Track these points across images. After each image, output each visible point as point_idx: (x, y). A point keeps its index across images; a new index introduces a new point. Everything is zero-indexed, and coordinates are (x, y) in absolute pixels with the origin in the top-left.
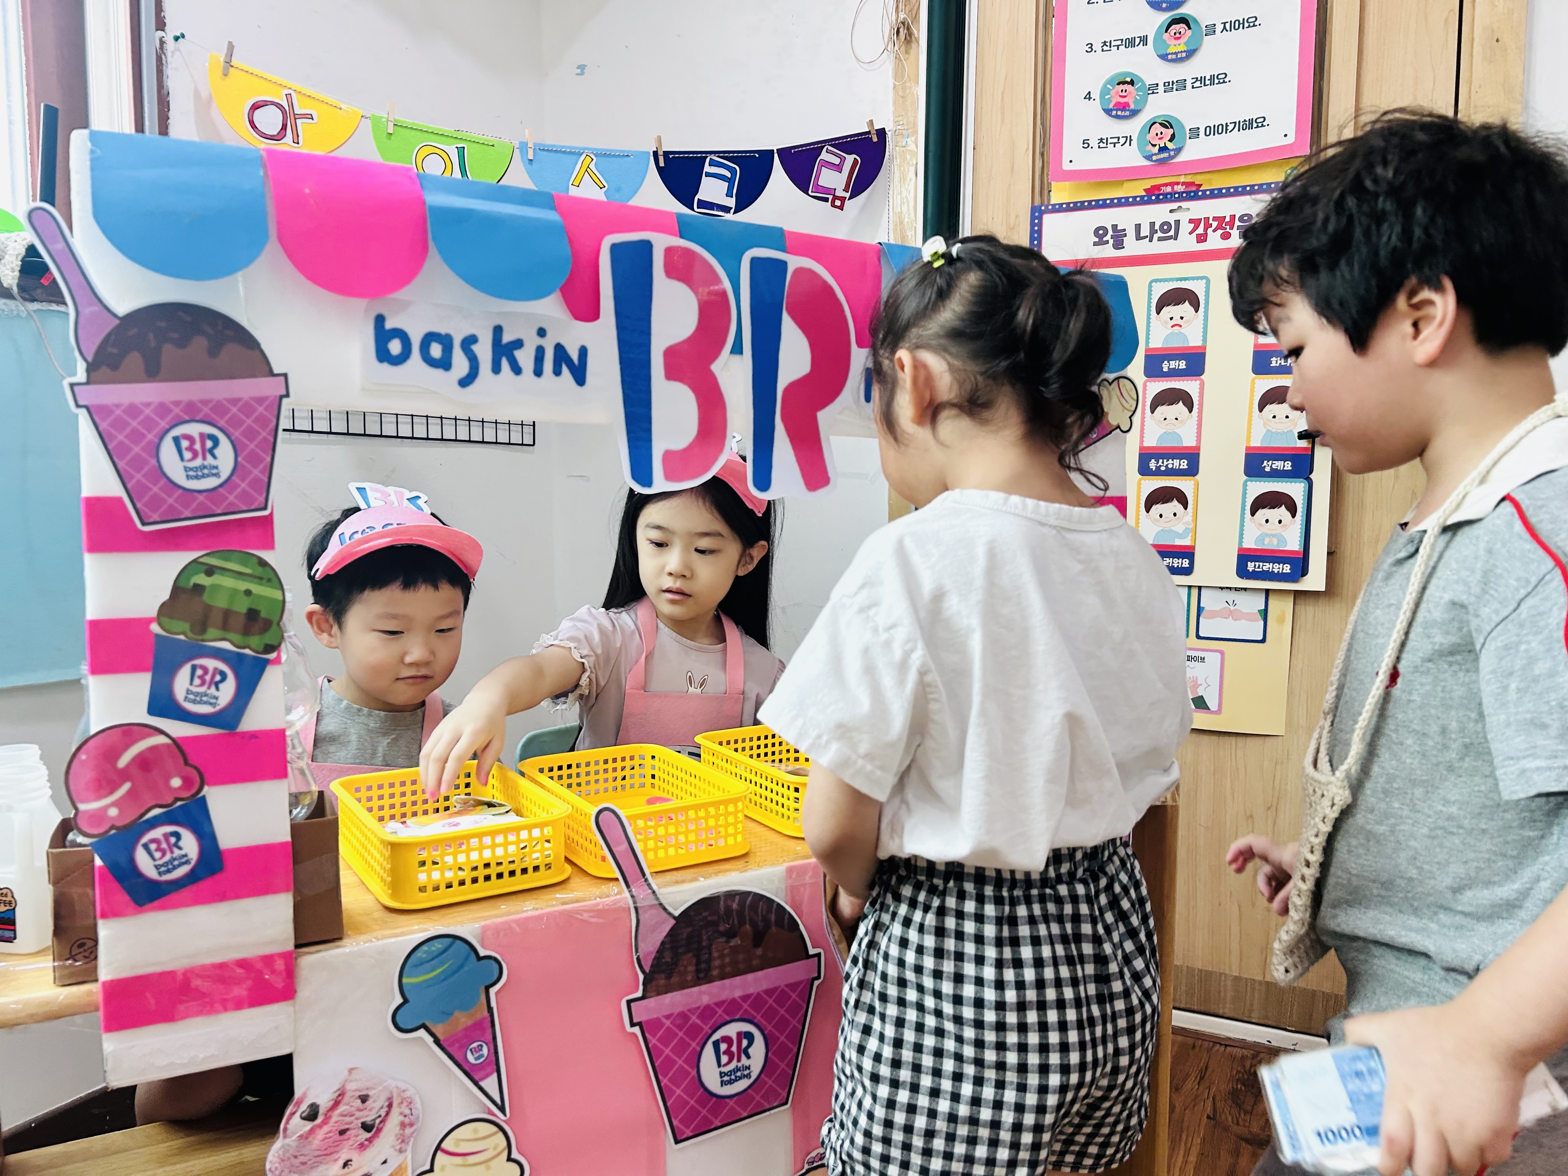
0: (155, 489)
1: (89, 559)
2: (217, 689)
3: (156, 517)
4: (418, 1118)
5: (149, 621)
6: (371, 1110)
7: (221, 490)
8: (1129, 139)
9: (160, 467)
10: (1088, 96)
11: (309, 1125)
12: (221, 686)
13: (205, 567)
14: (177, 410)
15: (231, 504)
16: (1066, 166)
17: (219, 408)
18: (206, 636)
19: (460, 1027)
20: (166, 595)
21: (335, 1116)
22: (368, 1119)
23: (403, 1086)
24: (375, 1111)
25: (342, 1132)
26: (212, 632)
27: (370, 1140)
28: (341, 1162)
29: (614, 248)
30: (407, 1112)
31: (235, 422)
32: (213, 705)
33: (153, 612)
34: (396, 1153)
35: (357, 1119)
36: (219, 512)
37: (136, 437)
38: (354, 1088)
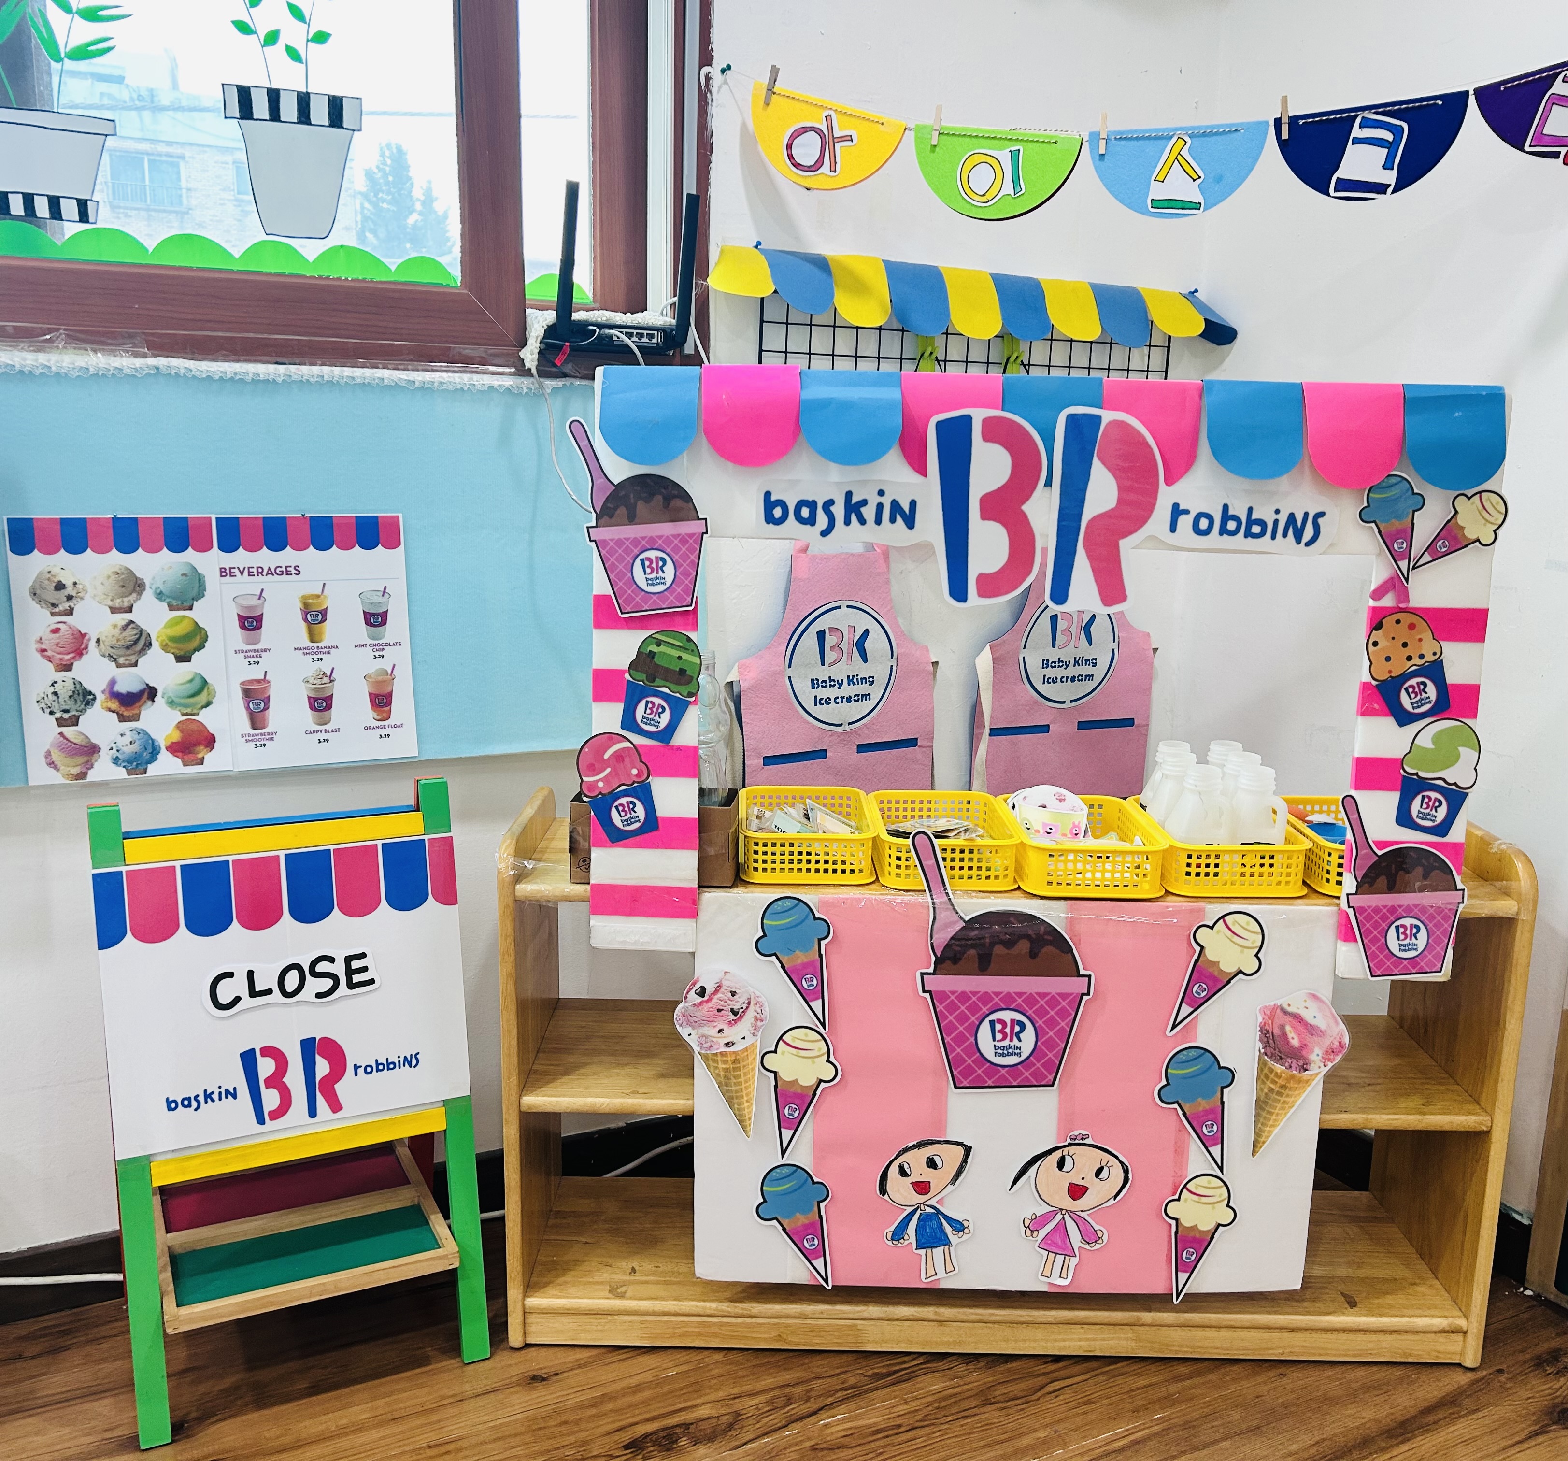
0: (629, 592)
1: (595, 633)
2: (660, 717)
3: (629, 609)
4: (766, 1018)
5: (622, 672)
6: (737, 1002)
9: (633, 578)
11: (699, 999)
12: (662, 715)
13: (655, 641)
14: (644, 543)
17: (668, 540)
18: (655, 684)
20: (634, 656)
21: (715, 1000)
22: (735, 1008)
24: (740, 1003)
25: (719, 1010)
26: (658, 681)
28: (717, 1030)
29: (939, 423)
30: (760, 1011)
31: (676, 550)
32: (657, 727)
34: (751, 1035)
35: (728, 1005)
36: (664, 606)
37: (621, 559)
38: (727, 984)
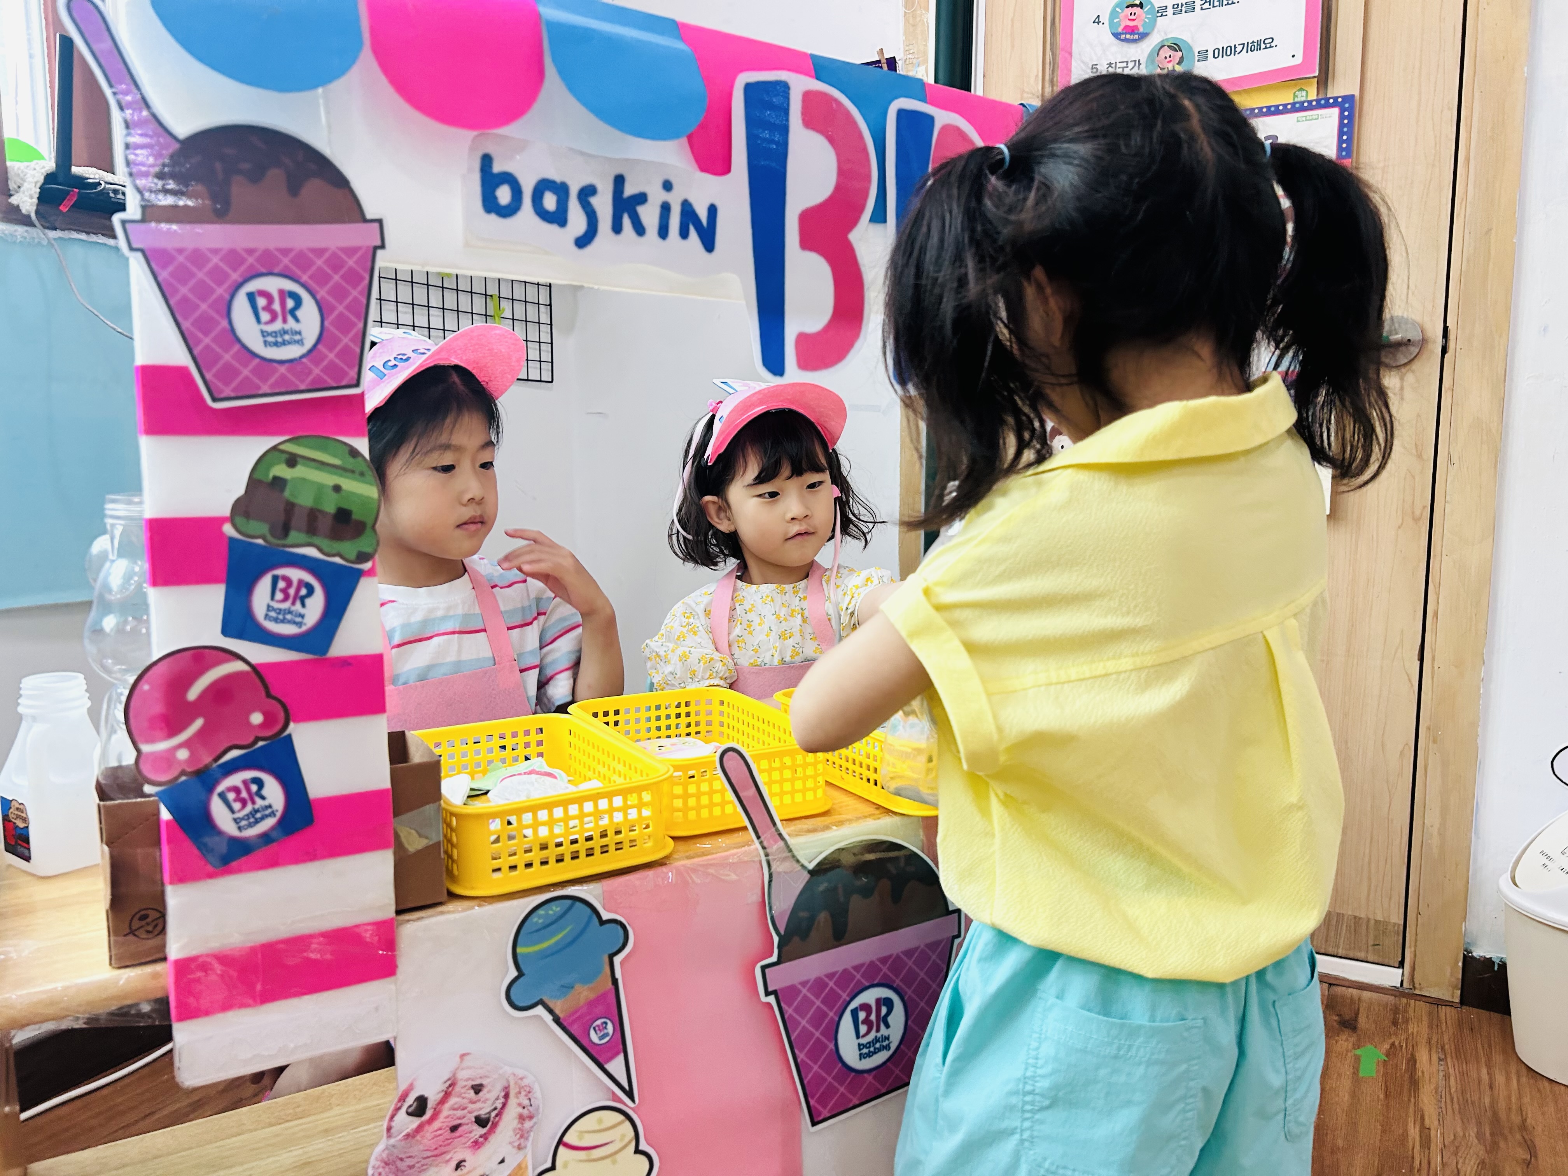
0: (227, 357)
1: (147, 444)
2: (303, 605)
3: (228, 392)
4: (537, 1109)
5: (222, 520)
6: (485, 1102)
7: (304, 360)
9: (233, 330)
11: (415, 1122)
12: (308, 601)
13: (285, 456)
14: (251, 260)
15: (318, 379)
17: (302, 258)
18: (289, 541)
19: (582, 1001)
20: (240, 490)
21: (446, 1111)
22: (483, 1113)
23: (520, 1073)
24: (490, 1102)
25: (454, 1129)
26: (294, 536)
27: (485, 1137)
28: (453, 1164)
29: (746, 92)
30: (526, 1102)
31: (322, 278)
32: (299, 624)
33: (226, 512)
34: (515, 1151)
35: (470, 1112)
36: (302, 387)
37: (203, 291)
38: (466, 1077)
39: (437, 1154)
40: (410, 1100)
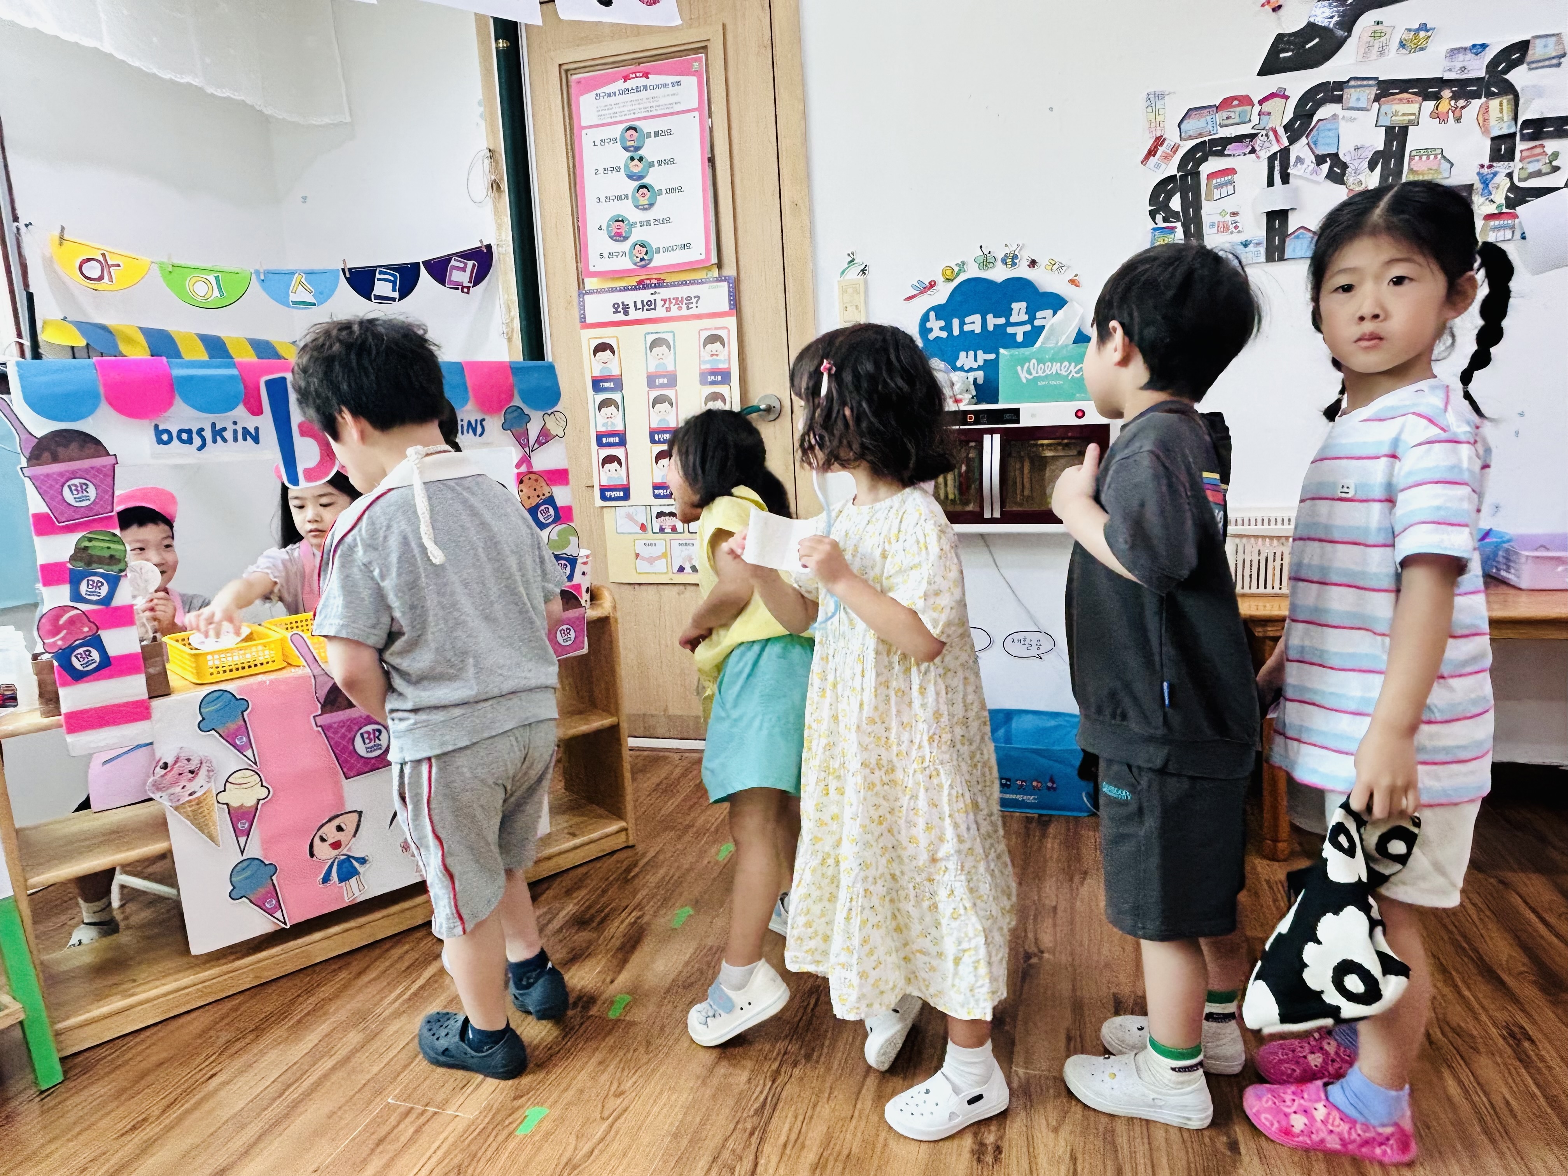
6: (192, 765)
8: (624, 253)
9: (64, 499)
10: (600, 228)
11: (164, 772)
12: (101, 588)
13: (87, 539)
14: (68, 474)
15: (97, 511)
16: (592, 269)
17: (87, 471)
19: (231, 729)
25: (180, 774)
27: (193, 777)
28: (181, 786)
29: (268, 383)
32: (99, 596)
34: (207, 783)
35: (186, 768)
37: (52, 487)
38: (183, 755)
39: (175, 783)
40: (161, 764)
